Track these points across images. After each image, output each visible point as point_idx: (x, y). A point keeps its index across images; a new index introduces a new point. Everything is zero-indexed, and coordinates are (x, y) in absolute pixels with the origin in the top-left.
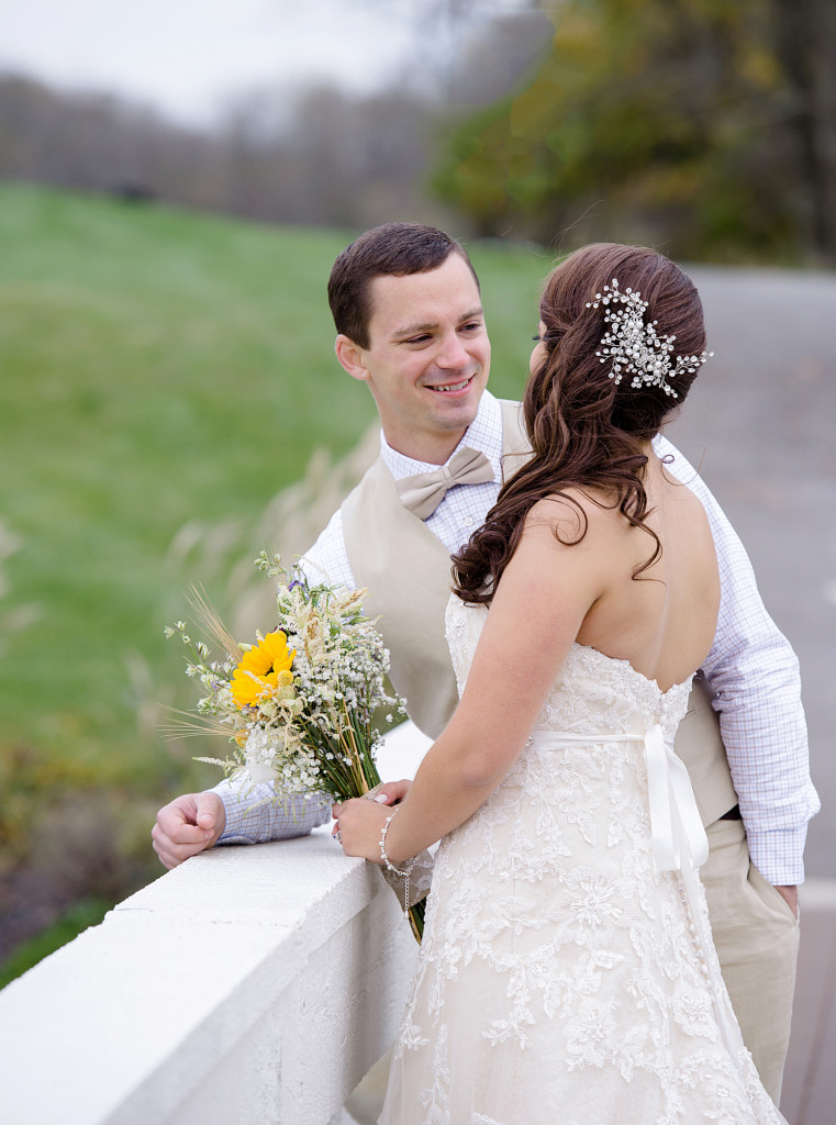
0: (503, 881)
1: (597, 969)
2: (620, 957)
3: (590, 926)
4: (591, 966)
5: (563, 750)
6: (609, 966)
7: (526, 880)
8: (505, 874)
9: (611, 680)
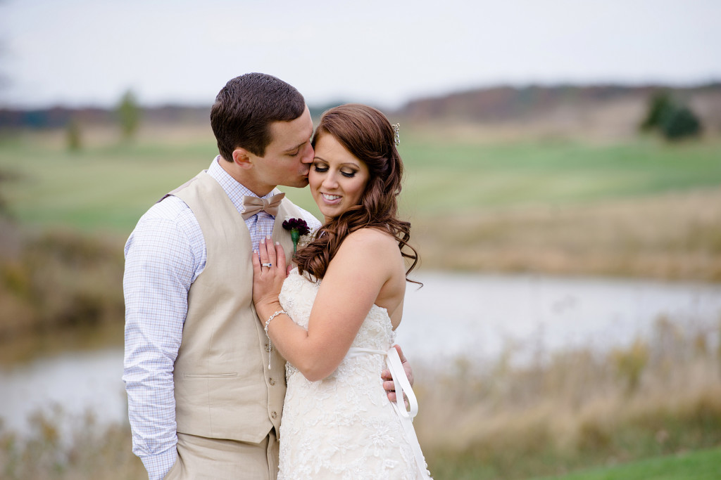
0: (332, 427)
1: (387, 468)
2: (397, 462)
3: (380, 447)
4: (383, 467)
5: (355, 357)
6: (392, 467)
7: (345, 425)
8: (333, 424)
9: (379, 319)
